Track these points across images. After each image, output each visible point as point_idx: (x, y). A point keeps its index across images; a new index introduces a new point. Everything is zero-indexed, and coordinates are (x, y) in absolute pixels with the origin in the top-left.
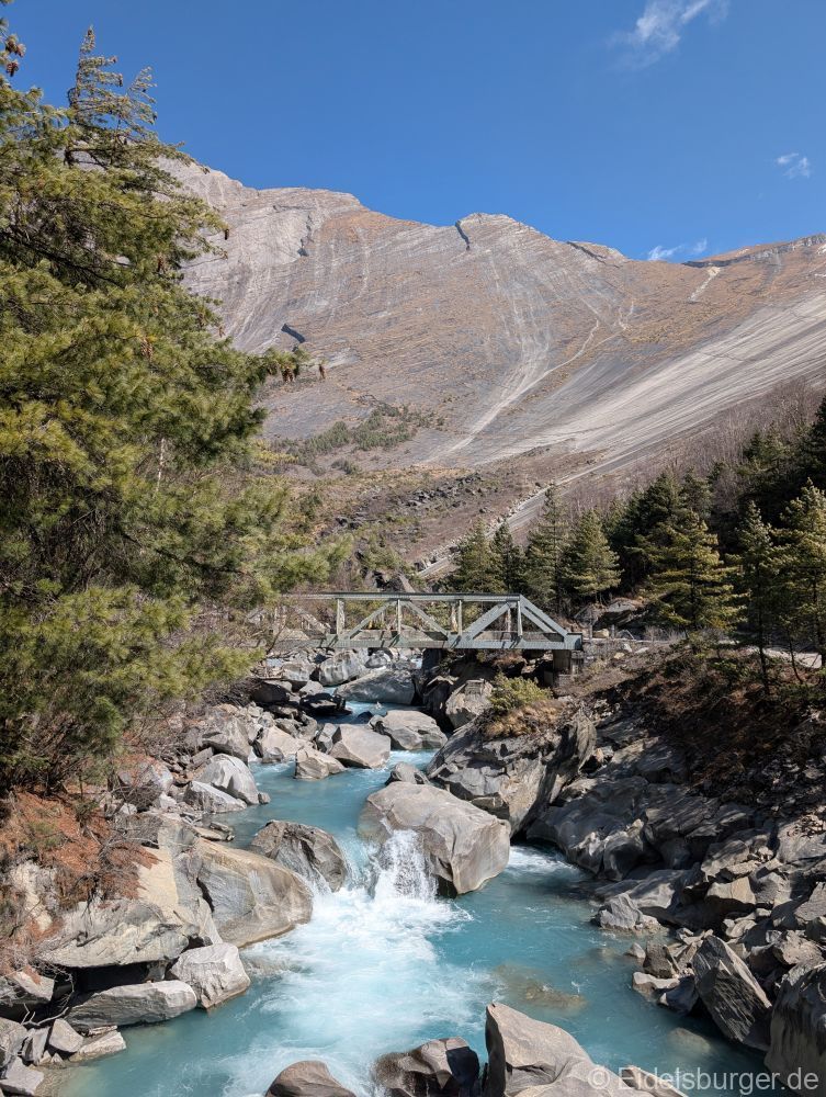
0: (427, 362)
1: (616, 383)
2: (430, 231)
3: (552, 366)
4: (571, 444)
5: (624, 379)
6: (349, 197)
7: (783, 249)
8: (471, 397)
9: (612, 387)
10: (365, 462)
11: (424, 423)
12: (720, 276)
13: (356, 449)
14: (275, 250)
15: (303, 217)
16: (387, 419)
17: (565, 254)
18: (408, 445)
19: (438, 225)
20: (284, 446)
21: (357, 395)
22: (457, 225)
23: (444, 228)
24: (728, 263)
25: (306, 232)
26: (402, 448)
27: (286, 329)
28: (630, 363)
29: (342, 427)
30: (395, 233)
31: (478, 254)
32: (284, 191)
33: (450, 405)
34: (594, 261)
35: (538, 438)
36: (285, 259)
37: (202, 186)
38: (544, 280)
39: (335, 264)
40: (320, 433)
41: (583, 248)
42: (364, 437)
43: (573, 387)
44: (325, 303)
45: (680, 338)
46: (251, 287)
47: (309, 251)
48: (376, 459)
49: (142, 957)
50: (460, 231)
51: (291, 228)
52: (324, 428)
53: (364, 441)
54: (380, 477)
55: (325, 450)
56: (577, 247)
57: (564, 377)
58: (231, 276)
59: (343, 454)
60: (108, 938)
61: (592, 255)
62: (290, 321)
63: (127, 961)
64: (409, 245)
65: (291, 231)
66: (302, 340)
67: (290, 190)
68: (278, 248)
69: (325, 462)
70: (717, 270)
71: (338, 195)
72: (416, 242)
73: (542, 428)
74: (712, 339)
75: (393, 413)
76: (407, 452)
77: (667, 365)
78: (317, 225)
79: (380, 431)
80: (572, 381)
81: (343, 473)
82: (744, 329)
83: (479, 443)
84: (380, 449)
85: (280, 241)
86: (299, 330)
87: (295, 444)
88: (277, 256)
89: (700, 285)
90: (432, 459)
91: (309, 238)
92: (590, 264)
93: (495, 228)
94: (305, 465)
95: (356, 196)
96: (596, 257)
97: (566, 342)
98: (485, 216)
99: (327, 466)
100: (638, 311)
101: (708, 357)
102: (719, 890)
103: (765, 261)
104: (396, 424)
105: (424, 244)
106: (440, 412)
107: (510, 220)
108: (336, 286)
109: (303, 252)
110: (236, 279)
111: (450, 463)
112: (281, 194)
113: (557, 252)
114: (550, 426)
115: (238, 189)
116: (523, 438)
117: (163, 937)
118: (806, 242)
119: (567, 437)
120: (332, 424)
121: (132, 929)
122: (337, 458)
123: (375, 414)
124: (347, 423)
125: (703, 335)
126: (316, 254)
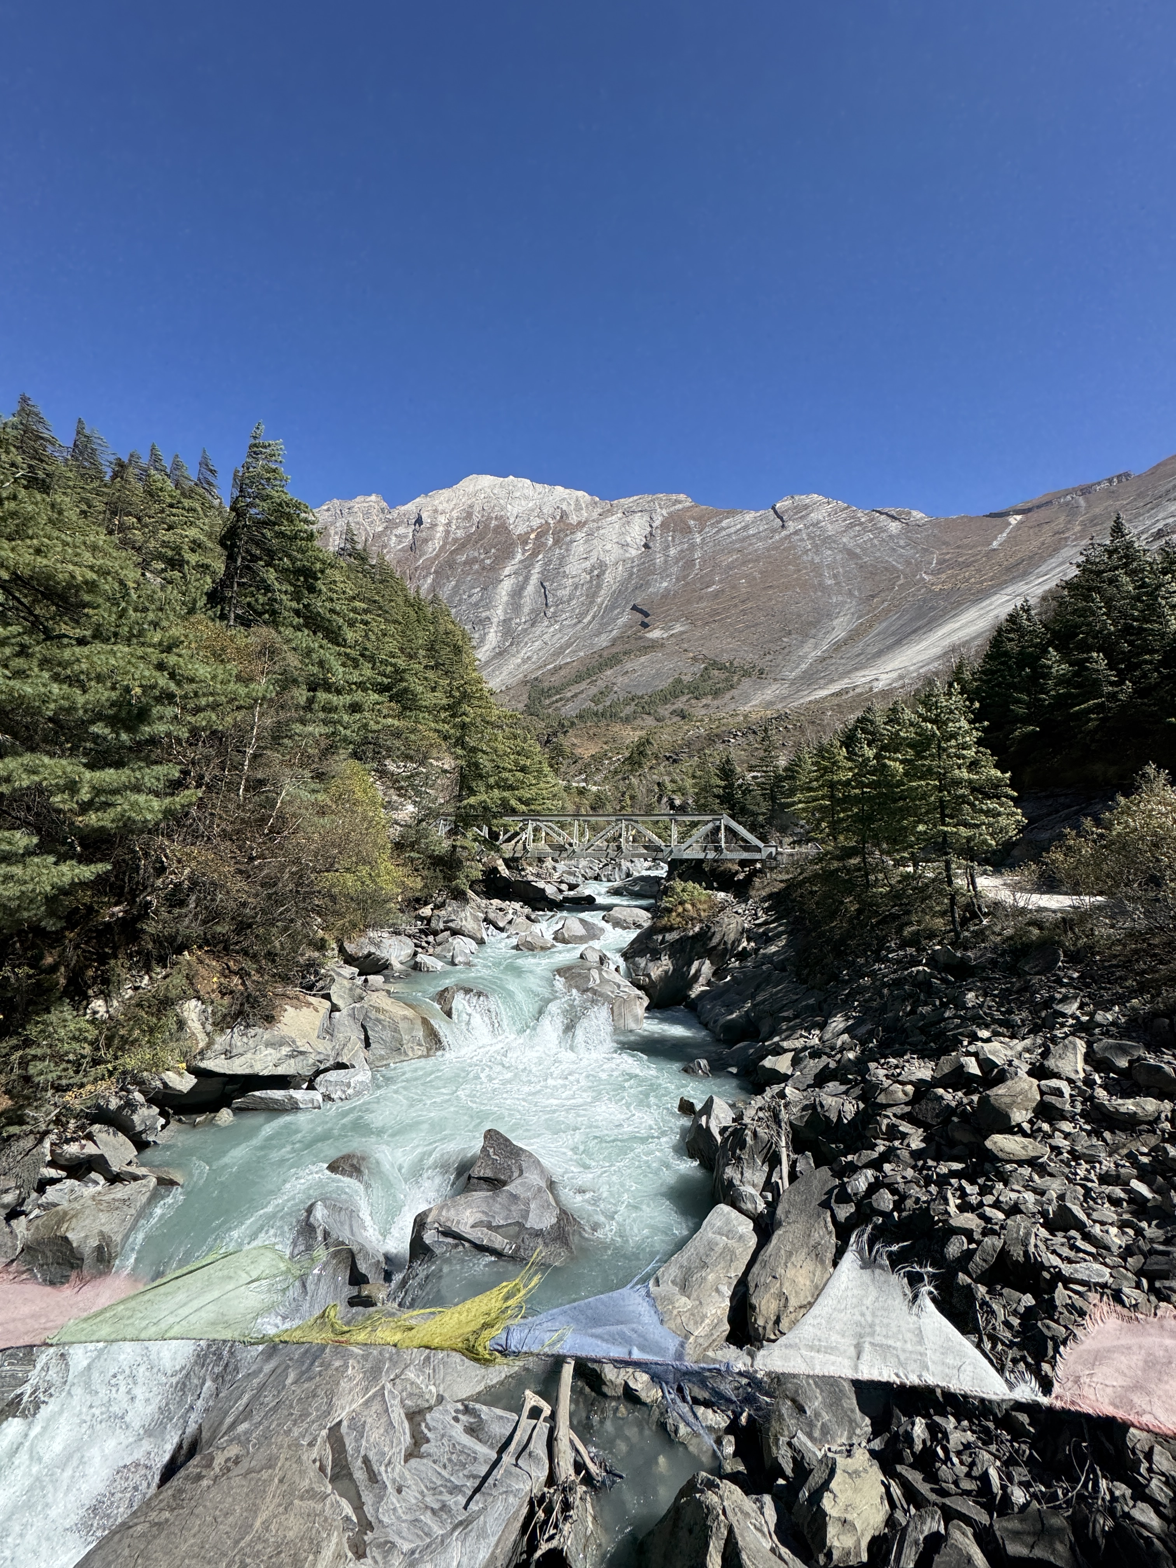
0: (751, 624)
1: (919, 628)
2: (750, 516)
3: (859, 617)
4: (875, 684)
5: (929, 623)
6: (682, 497)
7: (1085, 491)
8: (786, 651)
9: (914, 631)
10: (698, 710)
11: (746, 674)
12: (1021, 523)
13: (690, 699)
14: (624, 546)
15: (646, 518)
16: (716, 672)
17: (871, 520)
18: (734, 692)
19: (757, 510)
20: (633, 700)
21: (691, 655)
22: (773, 508)
23: (761, 512)
24: (1029, 510)
25: (649, 529)
26: (728, 696)
27: (634, 608)
28: (933, 608)
29: (679, 681)
30: (721, 521)
31: (792, 530)
32: (631, 499)
33: (768, 657)
34: (897, 523)
35: (846, 681)
36: (633, 552)
37: (569, 504)
38: (851, 545)
39: (672, 552)
40: (660, 688)
41: (887, 514)
42: (697, 688)
43: (878, 634)
44: (665, 584)
45: (981, 583)
46: (608, 577)
47: (651, 544)
48: (706, 706)
49: (280, 1071)
50: (776, 512)
51: (637, 528)
52: (664, 684)
53: (696, 692)
54: (707, 720)
55: (665, 701)
56: (881, 513)
57: (871, 627)
58: (592, 571)
59: (680, 704)
60: (249, 1055)
61: (896, 519)
62: (638, 601)
63: (266, 1073)
64: (733, 530)
65: (638, 529)
66: (646, 615)
67: (636, 498)
68: (628, 545)
69: (664, 711)
70: (1019, 517)
71: (674, 497)
72: (739, 527)
73: (850, 672)
74: (1013, 580)
75: (722, 668)
76: (733, 698)
77: (967, 609)
78: (657, 523)
79: (710, 682)
80: (879, 628)
81: (679, 718)
82: (1043, 569)
83: (794, 687)
84: (710, 697)
85: (629, 539)
86: (645, 608)
87: (642, 697)
88: (626, 551)
89: (1001, 533)
90: (754, 703)
91: (651, 534)
92: (894, 527)
93: (806, 507)
94: (649, 714)
95: (688, 496)
96: (899, 520)
97: (873, 596)
98: (797, 498)
99: (667, 714)
100: (940, 563)
101: (1008, 598)
102: (769, 1062)
103: (1067, 504)
104: (723, 676)
105: (746, 528)
106: (760, 664)
107: (821, 497)
108: (675, 569)
109: (646, 546)
110: (596, 572)
111: (769, 704)
112: (627, 502)
113: (863, 520)
114: (856, 669)
115: (596, 503)
116: (832, 681)
117: (297, 1059)
118: (1110, 481)
119: (873, 677)
120: (671, 680)
121: (270, 1050)
122: (675, 707)
123: (706, 669)
124: (683, 677)
125: (1005, 578)
126: (657, 545)
